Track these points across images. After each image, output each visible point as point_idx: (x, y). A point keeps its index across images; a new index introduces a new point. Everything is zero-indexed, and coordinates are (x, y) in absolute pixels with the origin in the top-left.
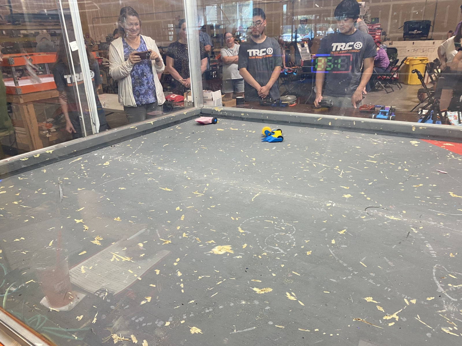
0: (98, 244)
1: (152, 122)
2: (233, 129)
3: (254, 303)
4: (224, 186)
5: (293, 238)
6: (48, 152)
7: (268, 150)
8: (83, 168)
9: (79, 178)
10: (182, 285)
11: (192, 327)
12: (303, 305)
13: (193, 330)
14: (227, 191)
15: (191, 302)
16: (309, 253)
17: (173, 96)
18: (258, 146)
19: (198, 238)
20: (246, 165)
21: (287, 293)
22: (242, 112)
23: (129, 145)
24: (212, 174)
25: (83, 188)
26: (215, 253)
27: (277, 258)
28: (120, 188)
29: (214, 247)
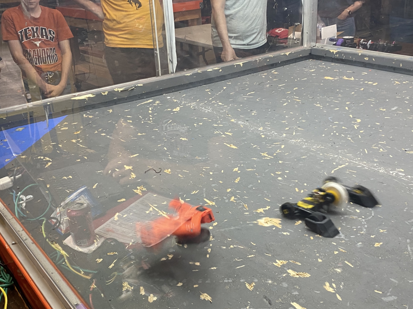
0: (139, 193)
1: (241, 64)
2: (347, 79)
3: (282, 285)
4: (302, 151)
5: (365, 224)
6: (116, 90)
7: (385, 110)
8: (150, 112)
9: (142, 122)
10: (209, 250)
11: (204, 293)
12: (341, 300)
13: (204, 296)
14: (304, 157)
15: (212, 268)
16: (377, 245)
17: (279, 30)
18: (372, 104)
19: (246, 205)
20: (344, 127)
21: (327, 284)
22: (366, 56)
23: (208, 90)
24: (294, 134)
25: (144, 134)
26: (259, 224)
27: (333, 243)
28: (181, 138)
29: (261, 218)
